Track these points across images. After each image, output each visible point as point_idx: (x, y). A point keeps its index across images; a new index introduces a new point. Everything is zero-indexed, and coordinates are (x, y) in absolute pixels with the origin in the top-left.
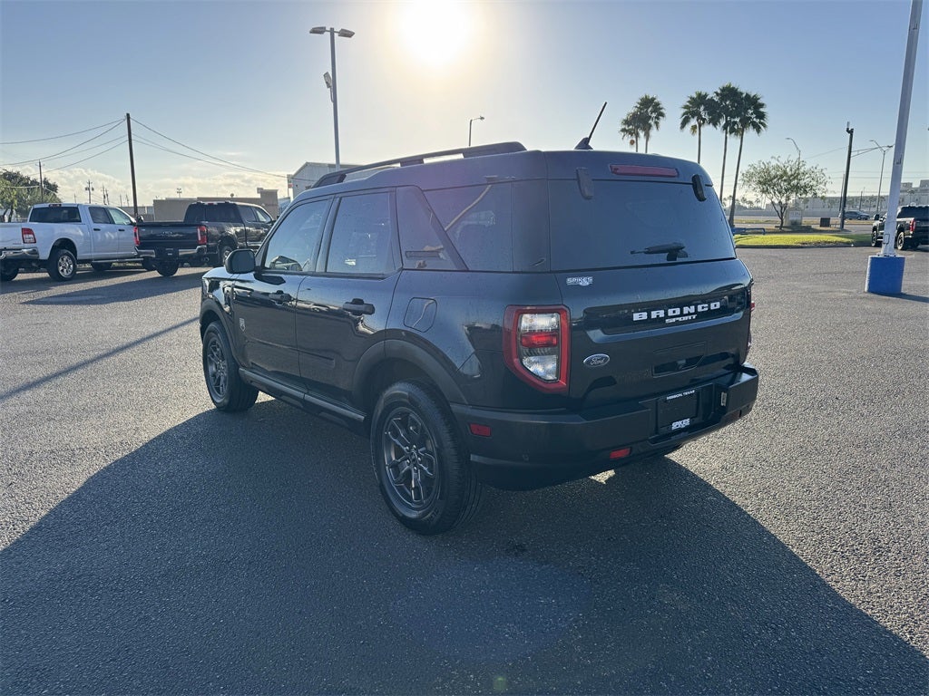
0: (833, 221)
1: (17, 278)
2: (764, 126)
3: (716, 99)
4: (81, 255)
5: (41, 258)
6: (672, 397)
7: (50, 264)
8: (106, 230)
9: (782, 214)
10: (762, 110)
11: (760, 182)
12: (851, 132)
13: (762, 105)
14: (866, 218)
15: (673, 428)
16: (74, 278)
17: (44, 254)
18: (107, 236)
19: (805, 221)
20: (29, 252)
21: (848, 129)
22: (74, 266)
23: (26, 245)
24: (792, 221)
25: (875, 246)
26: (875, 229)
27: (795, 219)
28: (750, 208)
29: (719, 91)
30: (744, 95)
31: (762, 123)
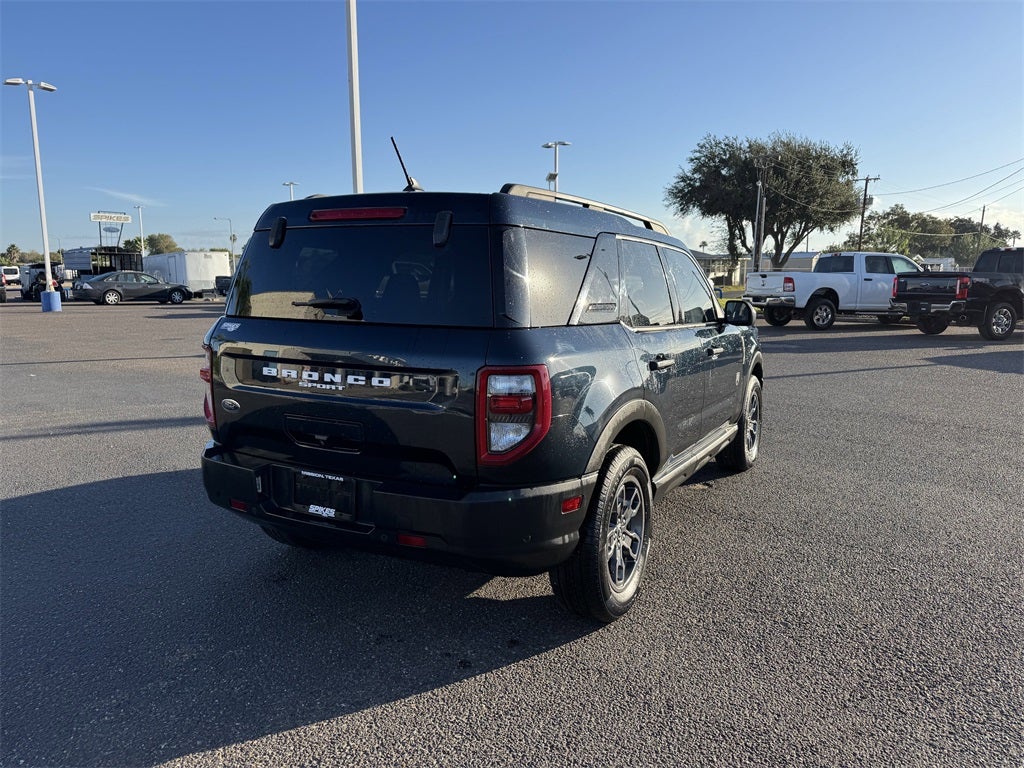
1: (789, 324)
4: (842, 305)
5: (797, 306)
6: (309, 474)
7: (806, 313)
8: (879, 281)
15: (311, 511)
16: (829, 328)
17: (801, 303)
18: (879, 285)
20: (786, 300)
22: (833, 316)
23: (785, 293)
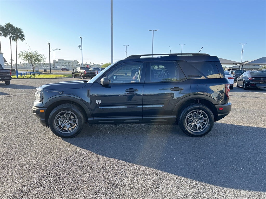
0: (47, 71)
2: (25, 39)
3: (5, 27)
9: (33, 68)
10: (22, 34)
11: (25, 58)
12: (49, 44)
13: (23, 32)
14: (69, 70)
19: (40, 70)
21: (48, 43)
24: (36, 70)
25: (74, 78)
26: (73, 73)
27: (37, 70)
28: (7, 66)
29: (6, 25)
30: (16, 28)
31: (23, 38)
